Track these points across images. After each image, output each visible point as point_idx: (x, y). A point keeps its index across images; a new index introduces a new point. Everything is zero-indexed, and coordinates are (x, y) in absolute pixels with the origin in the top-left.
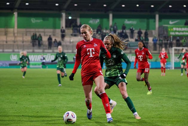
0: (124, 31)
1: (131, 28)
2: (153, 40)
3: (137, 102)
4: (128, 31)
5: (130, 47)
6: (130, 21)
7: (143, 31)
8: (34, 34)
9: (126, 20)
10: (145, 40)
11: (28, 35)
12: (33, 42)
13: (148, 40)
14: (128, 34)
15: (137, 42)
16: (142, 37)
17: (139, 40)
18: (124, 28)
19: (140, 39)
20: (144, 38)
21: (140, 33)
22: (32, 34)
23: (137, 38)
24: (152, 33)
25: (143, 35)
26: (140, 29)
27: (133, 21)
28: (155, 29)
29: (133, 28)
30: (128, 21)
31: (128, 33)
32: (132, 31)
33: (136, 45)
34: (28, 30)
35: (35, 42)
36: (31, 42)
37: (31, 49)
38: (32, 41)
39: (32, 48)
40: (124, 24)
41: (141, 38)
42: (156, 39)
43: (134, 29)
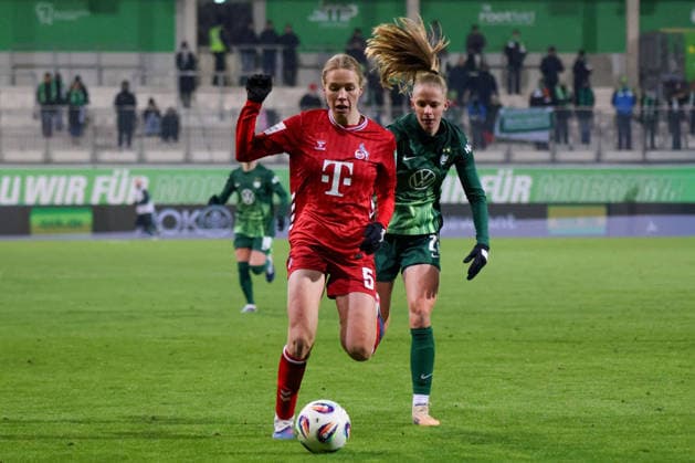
0: (477, 58)
1: (511, 45)
2: (615, 101)
3: (540, 393)
4: (495, 60)
5: (504, 136)
6: (503, 10)
7: (568, 59)
8: (48, 75)
9: (487, 7)
10: (577, 103)
11: (18, 79)
12: (43, 112)
13: (591, 100)
14: (497, 74)
15: (538, 110)
16: (564, 89)
17: (548, 100)
18: (476, 43)
19: (553, 93)
20: (570, 89)
21: (551, 67)
22: (41, 79)
23: (538, 94)
24: (609, 68)
25: (566, 77)
26: (552, 49)
27: (520, 11)
28: (621, 46)
29: (517, 45)
30: (495, 10)
31: (496, 67)
32: (515, 59)
33: (531, 122)
34: (22, 58)
35: (54, 112)
36: (35, 117)
37: (34, 147)
38: (39, 108)
39: (42, 141)
40: (475, 27)
41: (559, 91)
42: (630, 94)
43: (523, 49)
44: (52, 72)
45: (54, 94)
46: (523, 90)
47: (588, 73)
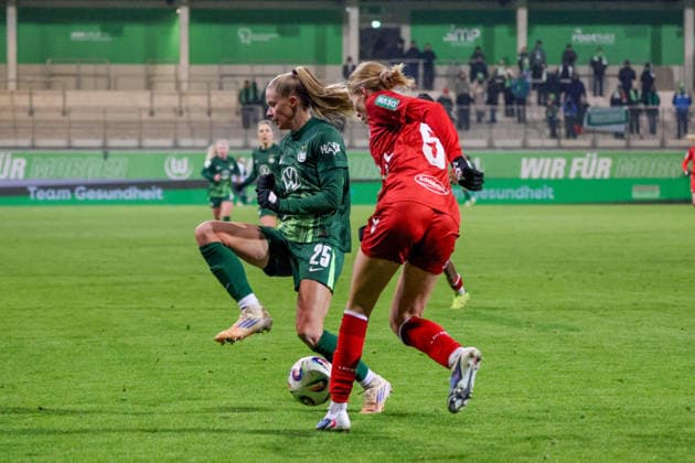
0: (570, 69)
1: (596, 59)
2: (675, 101)
3: (619, 323)
4: (583, 71)
5: (591, 128)
6: (591, 33)
7: (639, 70)
8: (247, 82)
9: (578, 30)
10: (646, 103)
11: (225, 86)
12: (243, 109)
13: (657, 101)
14: (586, 82)
15: (617, 108)
16: (636, 92)
17: (624, 100)
18: (569, 58)
19: (628, 96)
21: (626, 76)
22: (242, 85)
23: (617, 96)
24: (670, 74)
26: (627, 63)
27: (603, 33)
28: (680, 61)
29: (600, 59)
30: (584, 33)
31: (584, 76)
32: (599, 71)
33: (612, 118)
34: (227, 69)
35: (251, 110)
36: (237, 113)
37: (236, 137)
38: (240, 106)
40: (569, 46)
42: (686, 96)
43: (605, 62)
44: (250, 79)
45: (251, 97)
46: (604, 93)
47: (652, 80)
